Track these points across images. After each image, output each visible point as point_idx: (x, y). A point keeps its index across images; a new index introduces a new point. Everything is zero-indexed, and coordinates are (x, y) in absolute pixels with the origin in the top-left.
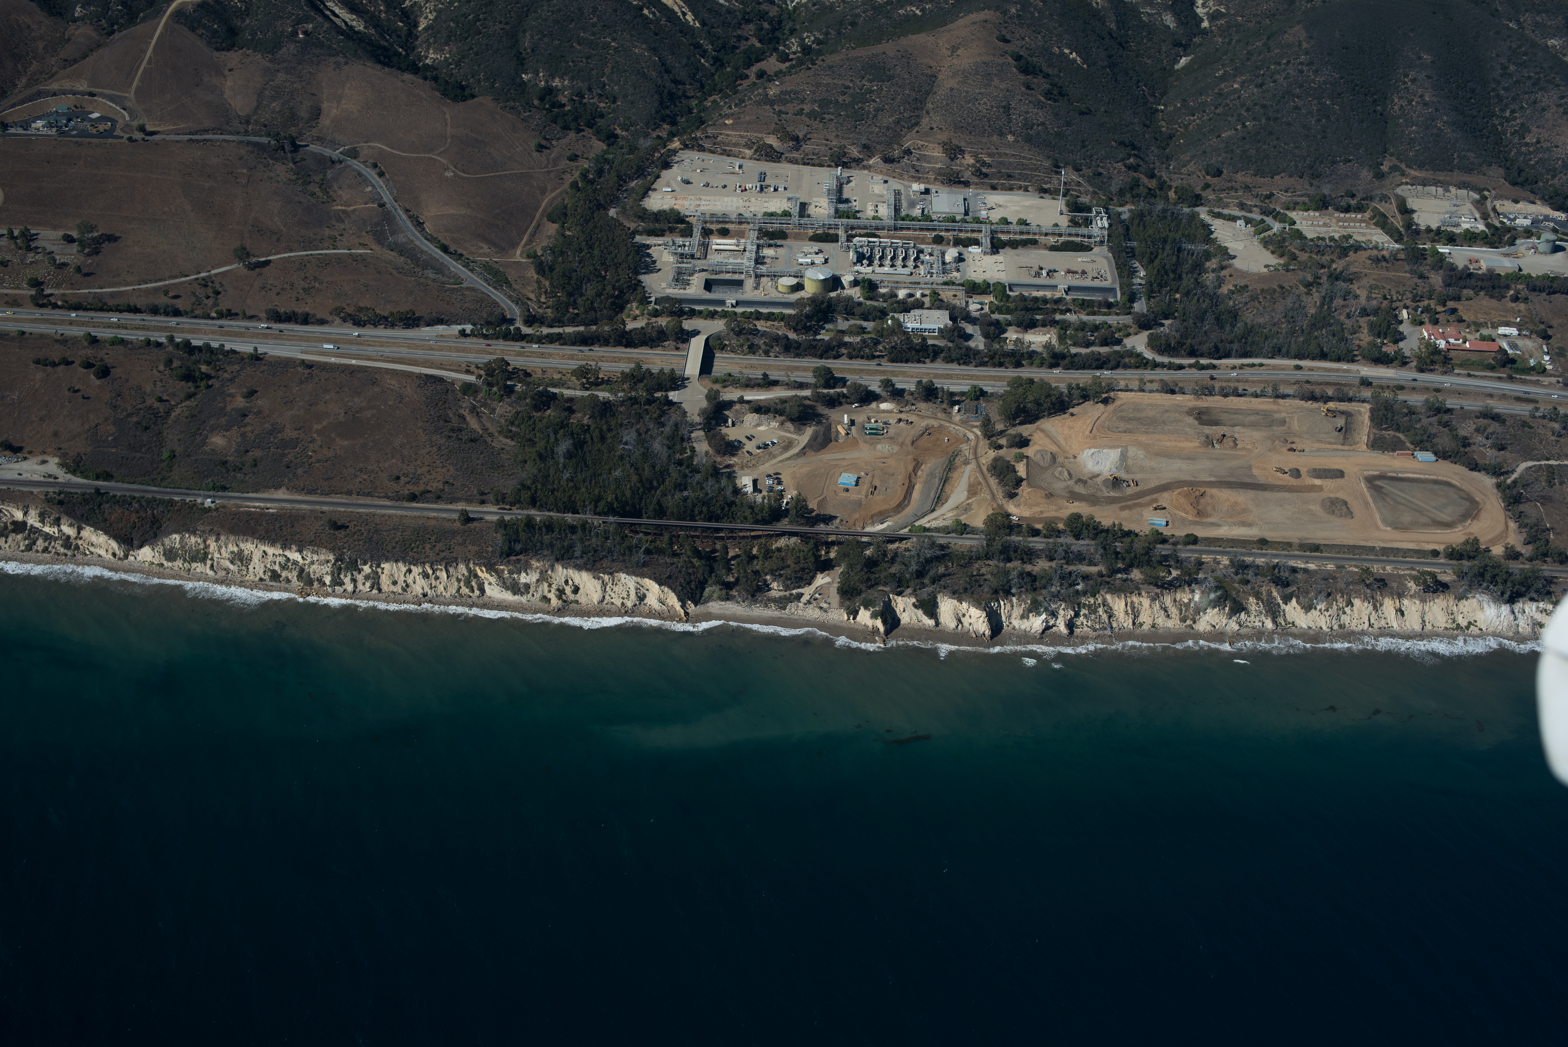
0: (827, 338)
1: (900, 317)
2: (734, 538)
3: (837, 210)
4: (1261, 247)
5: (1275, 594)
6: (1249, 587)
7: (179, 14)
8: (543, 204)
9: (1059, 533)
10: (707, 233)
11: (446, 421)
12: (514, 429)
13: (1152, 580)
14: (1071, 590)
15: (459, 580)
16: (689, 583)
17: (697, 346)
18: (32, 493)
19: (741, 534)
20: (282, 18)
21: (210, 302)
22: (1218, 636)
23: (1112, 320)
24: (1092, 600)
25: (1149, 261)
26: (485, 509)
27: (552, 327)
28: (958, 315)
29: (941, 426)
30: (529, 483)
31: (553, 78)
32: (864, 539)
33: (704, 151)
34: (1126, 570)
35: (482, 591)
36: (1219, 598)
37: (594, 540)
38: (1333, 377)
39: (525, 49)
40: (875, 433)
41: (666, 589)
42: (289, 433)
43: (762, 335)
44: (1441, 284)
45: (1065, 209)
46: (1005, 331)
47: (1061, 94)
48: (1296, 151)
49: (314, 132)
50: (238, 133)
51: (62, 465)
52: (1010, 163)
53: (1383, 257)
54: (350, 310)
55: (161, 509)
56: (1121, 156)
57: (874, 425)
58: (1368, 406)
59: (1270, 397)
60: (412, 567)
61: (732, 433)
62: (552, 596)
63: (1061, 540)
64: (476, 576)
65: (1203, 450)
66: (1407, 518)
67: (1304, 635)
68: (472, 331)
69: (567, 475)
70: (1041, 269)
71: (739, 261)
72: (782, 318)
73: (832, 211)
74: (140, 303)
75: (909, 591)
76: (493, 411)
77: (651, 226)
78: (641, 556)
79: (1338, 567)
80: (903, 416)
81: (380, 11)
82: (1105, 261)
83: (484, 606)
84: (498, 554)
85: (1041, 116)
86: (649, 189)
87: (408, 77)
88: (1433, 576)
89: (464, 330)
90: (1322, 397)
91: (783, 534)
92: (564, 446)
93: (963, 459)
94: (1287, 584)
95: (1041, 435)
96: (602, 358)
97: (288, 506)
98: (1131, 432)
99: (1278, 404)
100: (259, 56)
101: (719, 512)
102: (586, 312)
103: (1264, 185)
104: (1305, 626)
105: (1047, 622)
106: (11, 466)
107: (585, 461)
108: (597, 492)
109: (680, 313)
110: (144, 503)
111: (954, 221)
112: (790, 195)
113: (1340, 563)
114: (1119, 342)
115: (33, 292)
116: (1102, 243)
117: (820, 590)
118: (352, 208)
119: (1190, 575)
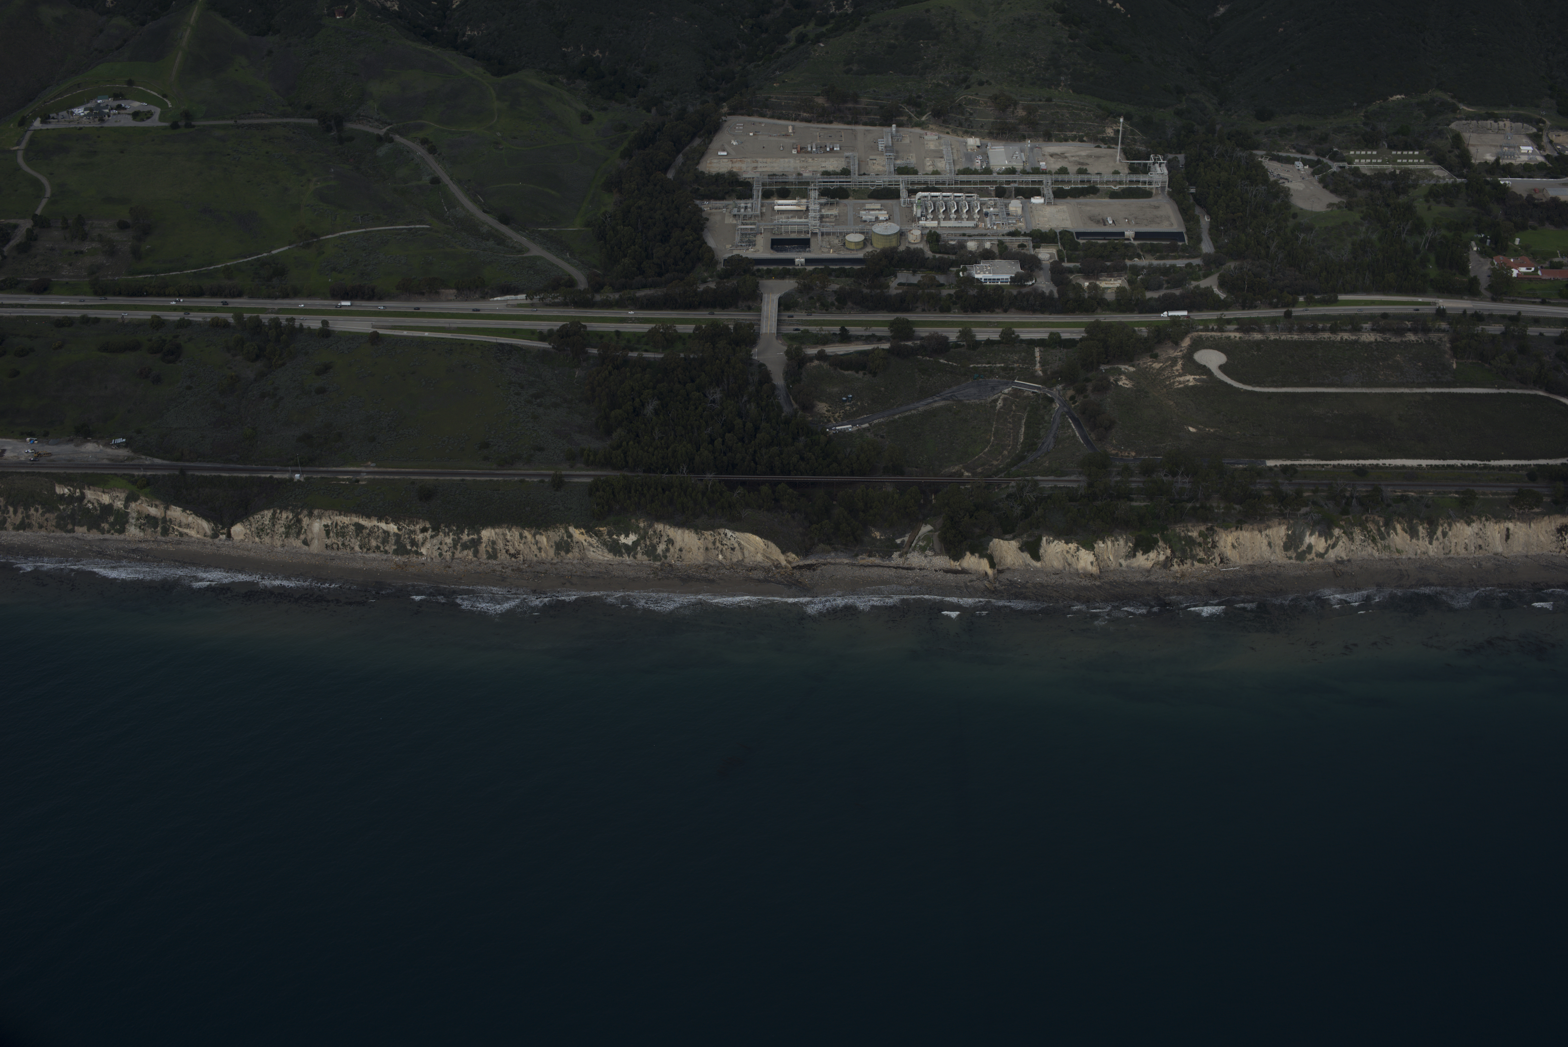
0: (895, 292)
1: (972, 268)
3: (895, 167)
4: (1321, 187)
6: (1351, 516)
10: (767, 194)
15: (558, 544)
16: (789, 534)
17: (770, 304)
23: (1180, 263)
25: (1212, 207)
26: (576, 473)
28: (1028, 263)
31: (594, 50)
32: (965, 486)
33: (753, 114)
35: (583, 553)
38: (1409, 310)
41: (768, 542)
45: (1123, 157)
47: (1107, 44)
49: (360, 112)
50: (282, 116)
52: (1063, 114)
58: (1447, 336)
60: (509, 530)
64: (576, 539)
70: (1106, 217)
71: (804, 221)
72: (853, 274)
73: (891, 168)
75: (1012, 534)
77: (710, 189)
79: (1438, 494)
82: (1168, 207)
84: (595, 516)
85: (1090, 66)
86: (704, 153)
87: (450, 52)
90: (1401, 329)
92: (651, 407)
96: (676, 321)
97: (378, 477)
100: (296, 39)
103: (1318, 126)
111: (1014, 173)
112: (848, 155)
113: (1440, 490)
116: (1163, 189)
117: (923, 538)
118: (406, 185)
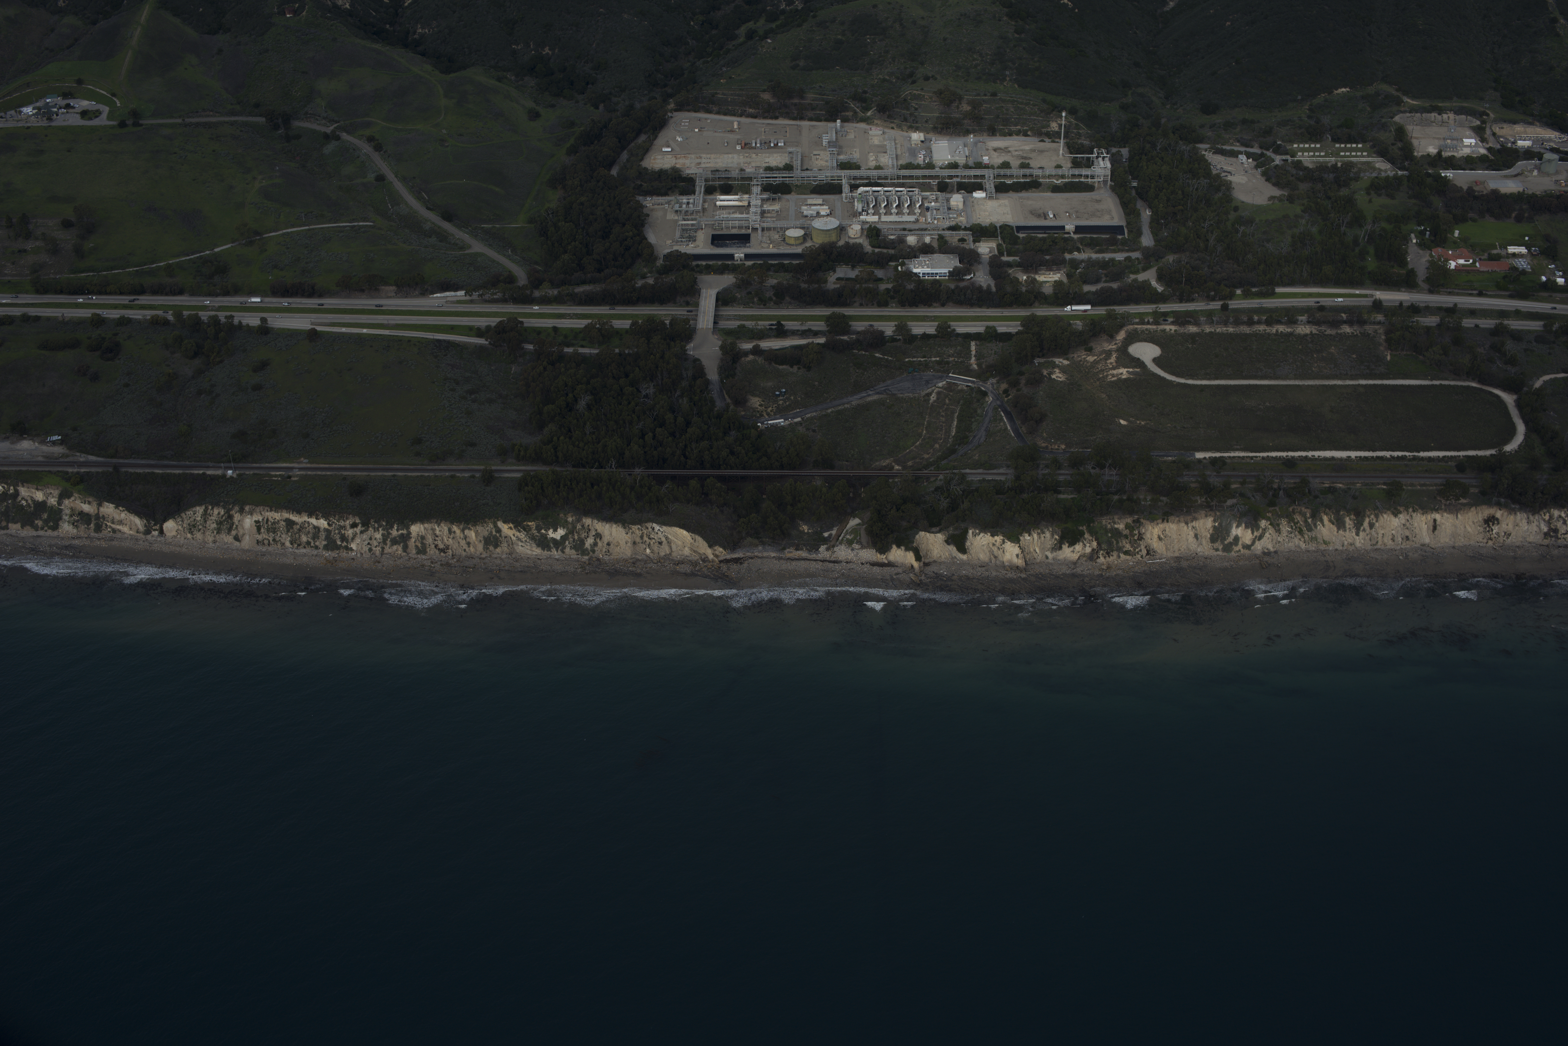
0: (833, 286)
1: (910, 263)
3: (838, 162)
4: (1263, 180)
6: (1279, 508)
10: (710, 190)
16: (717, 528)
17: (709, 299)
21: (215, 280)
23: (1120, 256)
25: (1154, 201)
26: (507, 468)
28: (966, 258)
32: (891, 479)
33: (700, 110)
38: (1344, 303)
41: (697, 537)
45: (1066, 151)
47: (1053, 39)
49: (308, 110)
50: (230, 114)
52: (1008, 109)
58: (1382, 328)
60: (438, 525)
63: (1088, 471)
70: (1047, 211)
71: (745, 216)
72: (792, 269)
73: (834, 163)
75: (939, 527)
77: (653, 185)
79: (1366, 485)
82: (1109, 201)
84: (525, 511)
85: (1036, 61)
86: (648, 149)
87: (400, 50)
90: (1336, 321)
92: (583, 403)
96: (612, 317)
97: (310, 473)
100: (247, 37)
102: (594, 271)
111: (957, 167)
112: (791, 150)
113: (1368, 481)
116: (1104, 182)
117: (851, 531)
118: (351, 182)
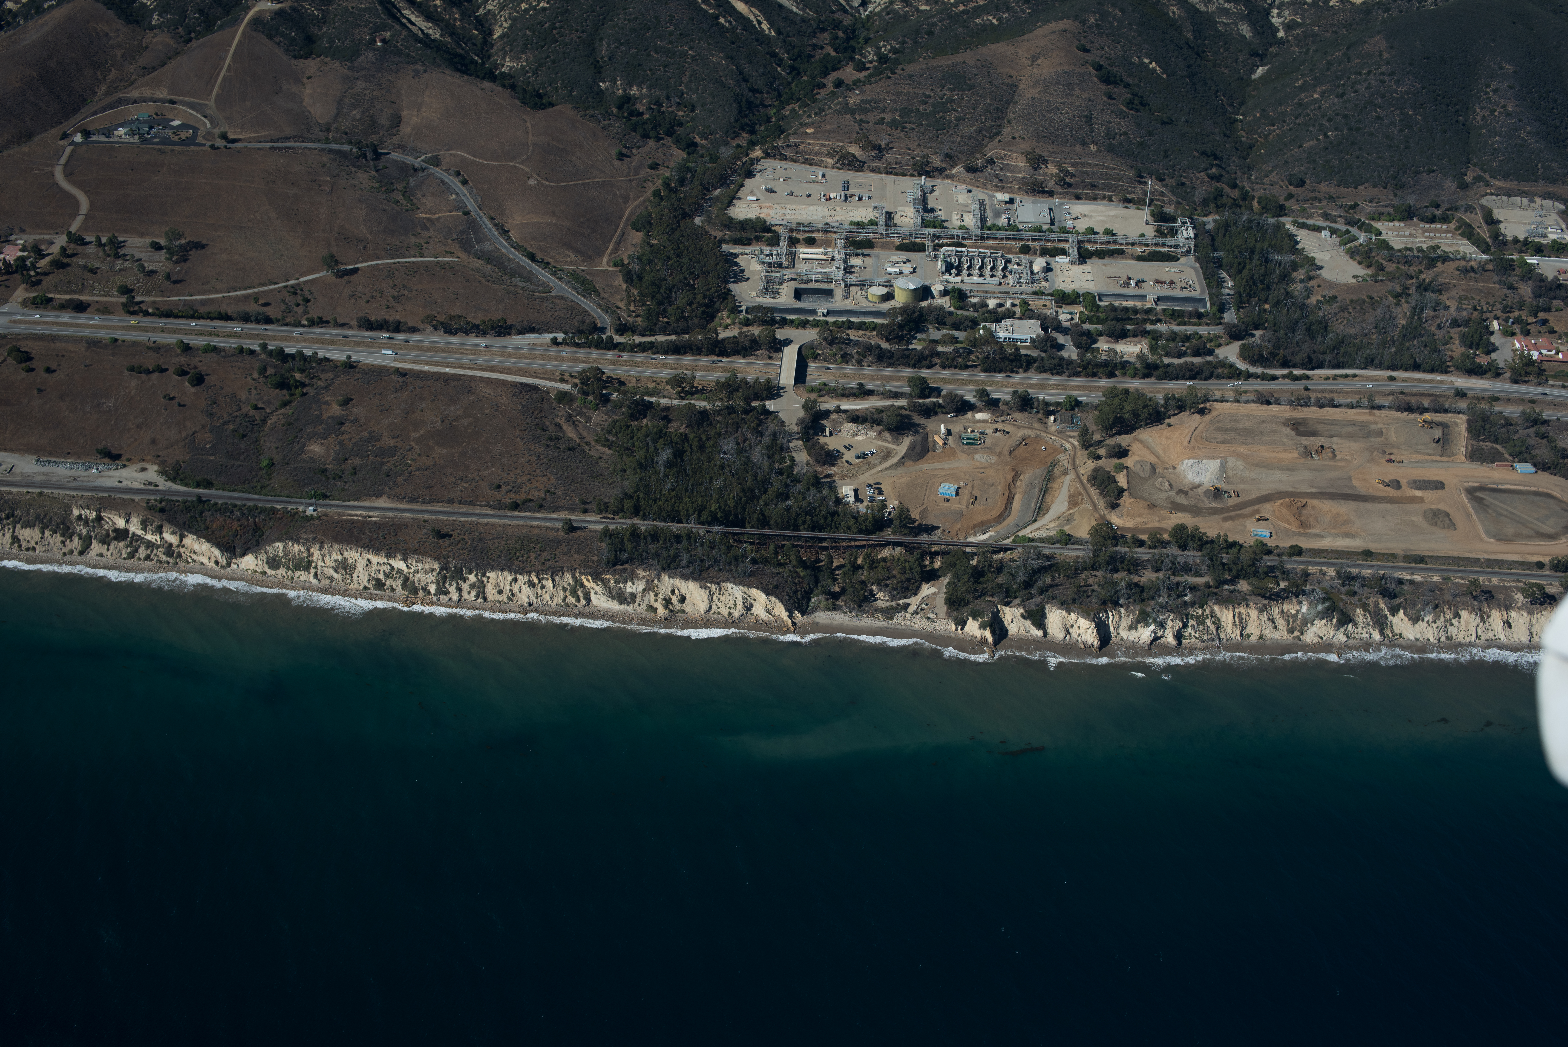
0: (919, 348)
1: (993, 326)
2: (838, 548)
3: (923, 220)
4: (1348, 257)
5: (1382, 605)
6: (1356, 598)
7: (257, 22)
8: (627, 213)
9: (1164, 544)
10: (793, 242)
11: (544, 430)
12: (610, 438)
13: (1260, 591)
14: (1179, 600)
15: (565, 590)
16: (795, 593)
17: (790, 355)
18: (133, 500)
19: (845, 544)
20: (359, 26)
21: (300, 309)
22: (1328, 647)
23: (1203, 330)
24: (1200, 611)
25: (1238, 271)
26: (588, 518)
27: (643, 335)
28: (1049, 325)
29: (1037, 436)
30: (631, 491)
31: (631, 87)
32: (969, 549)
33: (786, 159)
34: (1233, 581)
35: (588, 600)
36: (1327, 609)
37: (699, 549)
38: (1427, 388)
39: (602, 58)
40: (973, 442)
41: (773, 599)
42: (387, 441)
43: (855, 345)
44: (1531, 295)
45: (1150, 219)
46: (1096, 342)
47: (1142, 104)
48: (1379, 161)
49: (396, 140)
50: (319, 141)
51: (162, 472)
52: (1094, 173)
53: (1472, 268)
54: (442, 318)
55: (262, 517)
56: (1203, 166)
57: (971, 435)
58: (1464, 418)
59: (1366, 408)
60: (518, 576)
61: (831, 443)
62: (658, 606)
63: (1167, 551)
64: (582, 585)
65: (1302, 461)
66: (1510, 530)
67: (1411, 646)
68: (564, 339)
69: (668, 484)
70: (1130, 279)
71: (827, 270)
72: (874, 327)
73: (919, 221)
74: (231, 310)
75: (1017, 601)
76: (589, 419)
77: (738, 235)
78: (749, 567)
79: (1444, 579)
80: (999, 426)
81: (455, 19)
82: (1192, 272)
83: (592, 616)
84: (604, 563)
85: (1123, 126)
86: (734, 198)
87: (487, 85)
88: (1541, 588)
89: (556, 338)
90: (1418, 408)
91: (887, 544)
92: (665, 455)
93: (1061, 469)
94: (1393, 596)
95: (1139, 445)
96: (694, 368)
97: (390, 514)
98: (1229, 443)
99: (1374, 415)
100: (338, 64)
101: (822, 521)
102: (678, 321)
103: (1348, 194)
104: (1412, 638)
105: (1155, 633)
106: (111, 473)
107: (685, 470)
108: (700, 501)
109: (772, 322)
110: (245, 511)
111: (1040, 230)
112: (876, 205)
113: (1446, 575)
114: (1211, 352)
115: (123, 299)
116: (1188, 253)
117: (926, 600)
118: (437, 216)
119: (1297, 587)
